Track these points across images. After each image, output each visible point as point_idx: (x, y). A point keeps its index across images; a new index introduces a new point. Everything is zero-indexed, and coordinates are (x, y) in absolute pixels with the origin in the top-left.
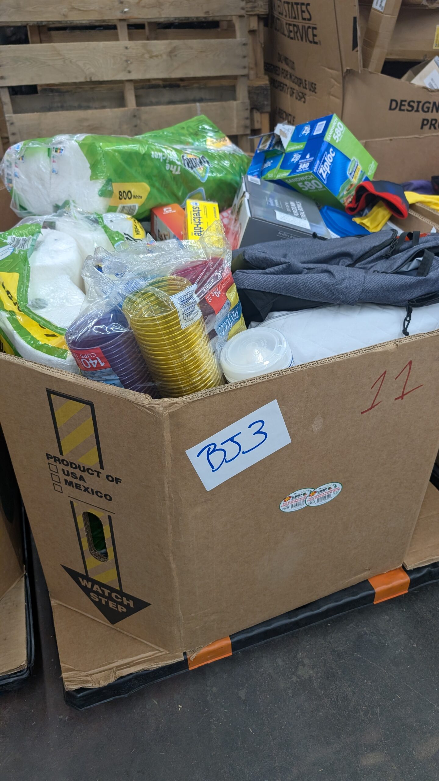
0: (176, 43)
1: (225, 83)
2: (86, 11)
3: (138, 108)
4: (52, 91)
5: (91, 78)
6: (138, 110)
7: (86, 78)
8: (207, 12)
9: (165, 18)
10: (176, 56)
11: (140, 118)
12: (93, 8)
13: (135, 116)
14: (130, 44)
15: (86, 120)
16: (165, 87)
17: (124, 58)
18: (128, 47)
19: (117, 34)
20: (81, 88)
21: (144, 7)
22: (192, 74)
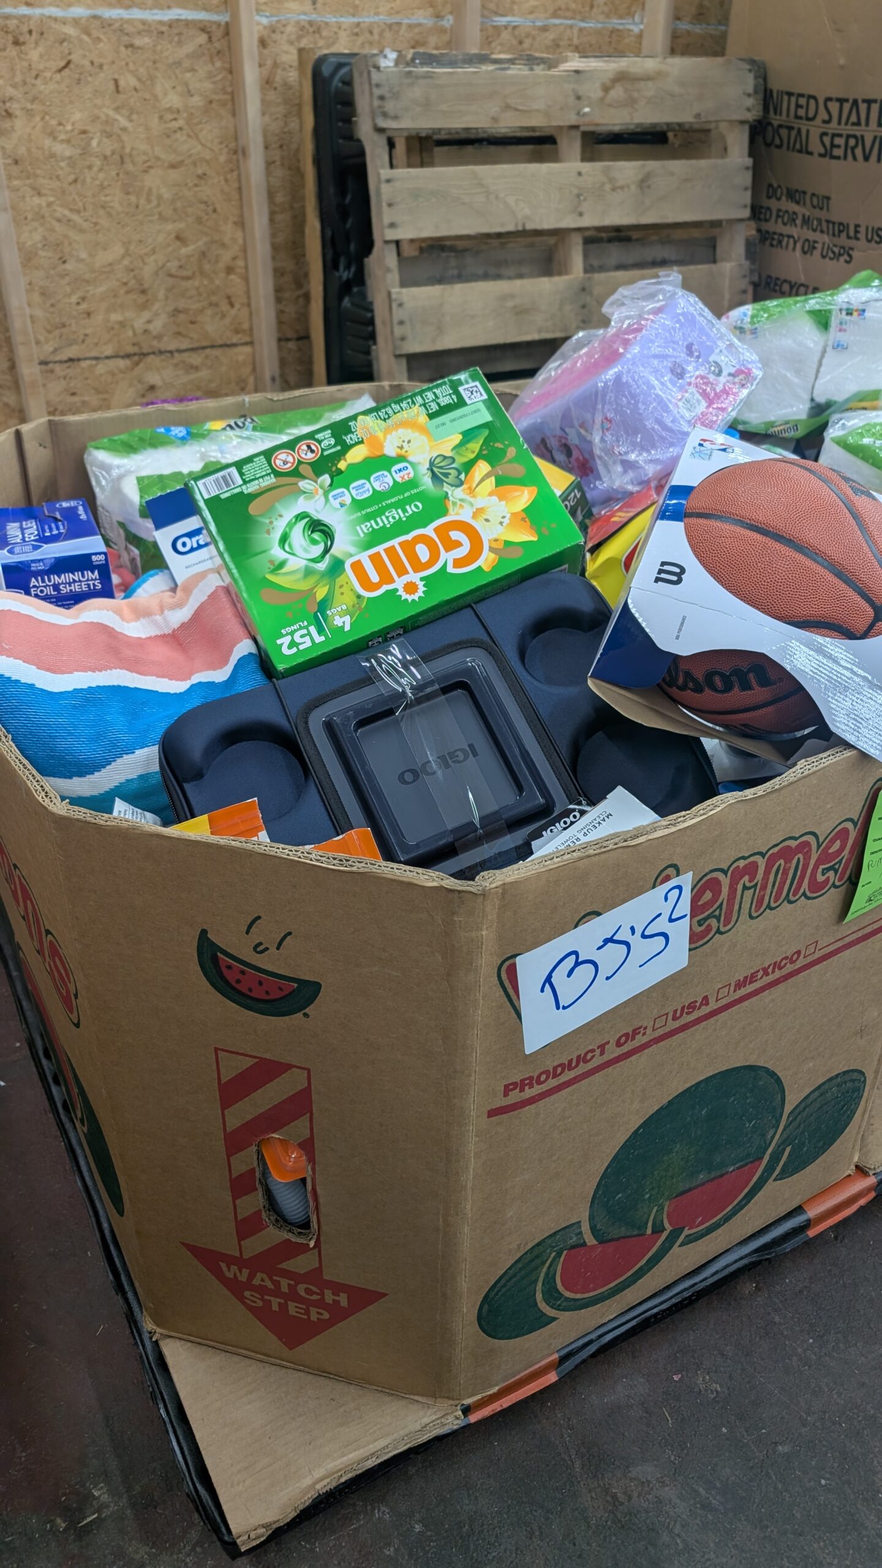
0: (652, 165)
1: (696, 233)
2: (525, 111)
3: (588, 275)
4: (443, 248)
5: (524, 225)
6: (589, 278)
7: (516, 225)
8: (698, 116)
9: (622, 124)
10: (649, 187)
11: (591, 293)
12: (536, 107)
13: (583, 289)
14: (587, 167)
15: (512, 296)
16: (610, 240)
17: (575, 191)
18: (583, 173)
19: (556, 152)
20: (486, 243)
21: (610, 105)
22: (670, 219)
